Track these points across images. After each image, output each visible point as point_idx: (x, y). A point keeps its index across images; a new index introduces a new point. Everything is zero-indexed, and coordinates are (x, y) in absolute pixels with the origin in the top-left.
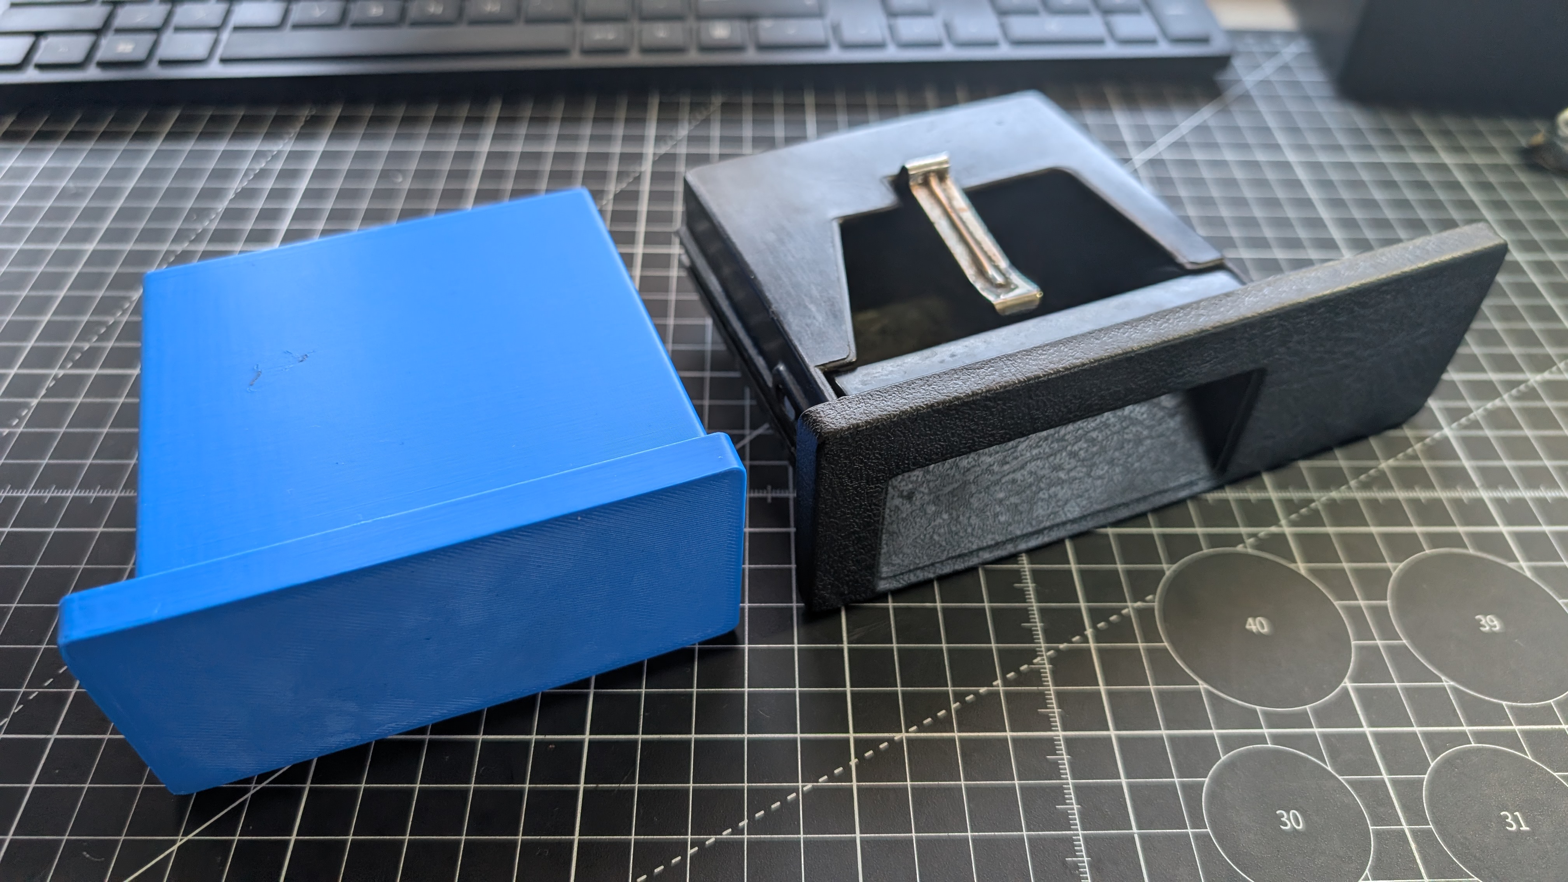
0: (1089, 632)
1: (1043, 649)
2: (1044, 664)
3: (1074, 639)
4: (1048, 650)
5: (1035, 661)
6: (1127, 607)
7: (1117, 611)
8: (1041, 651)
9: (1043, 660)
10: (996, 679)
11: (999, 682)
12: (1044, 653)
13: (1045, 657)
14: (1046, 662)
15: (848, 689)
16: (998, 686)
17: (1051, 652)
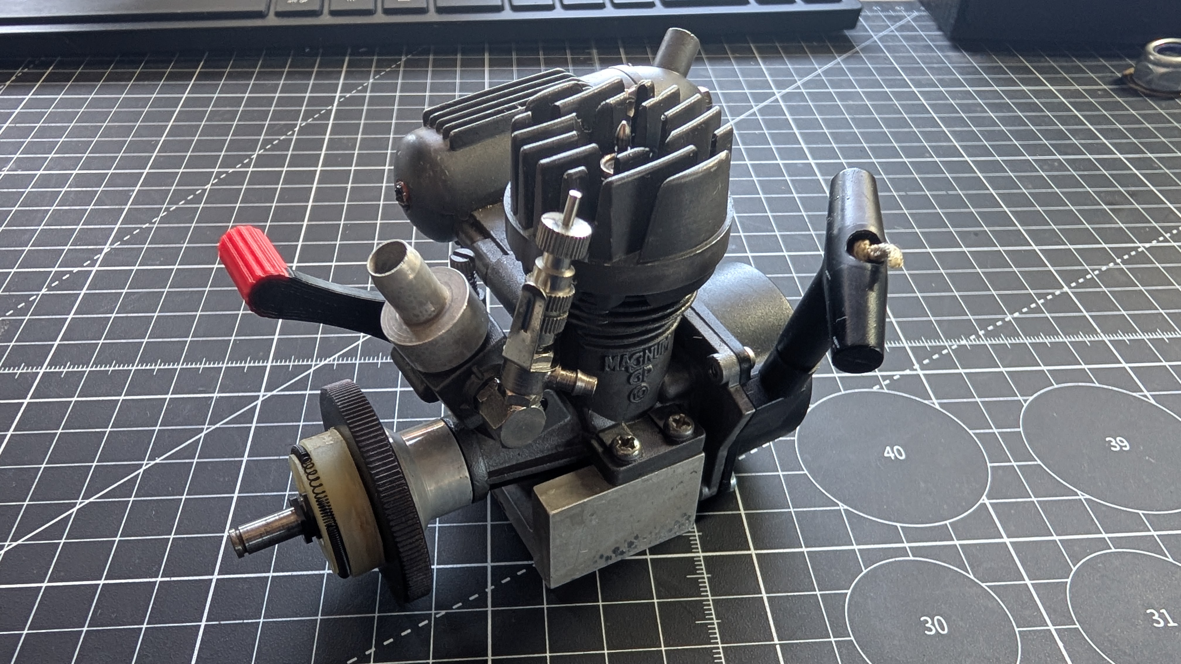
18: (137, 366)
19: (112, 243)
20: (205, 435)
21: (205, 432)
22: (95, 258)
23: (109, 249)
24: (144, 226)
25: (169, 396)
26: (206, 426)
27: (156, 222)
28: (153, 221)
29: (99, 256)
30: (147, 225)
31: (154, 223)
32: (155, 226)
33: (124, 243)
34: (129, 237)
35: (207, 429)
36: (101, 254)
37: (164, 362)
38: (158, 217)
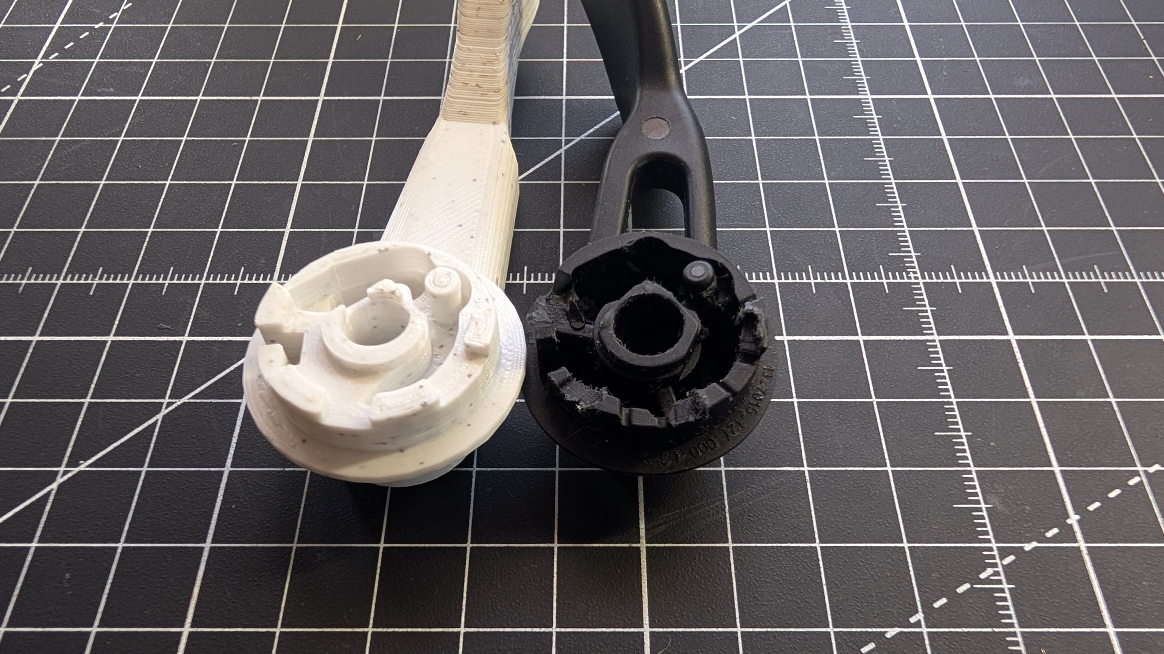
0: (1073, 519)
1: (995, 553)
2: (1000, 582)
3: (1049, 534)
4: (1004, 553)
5: (983, 576)
6: (1137, 473)
7: (1121, 480)
8: (993, 557)
9: (997, 573)
10: (917, 612)
11: (920, 616)
12: (998, 561)
13: (1000, 569)
14: (1002, 577)
15: (646, 630)
16: (918, 624)
17: (1012, 558)
18: (65, 278)
19: (46, 56)
20: (164, 416)
21: (164, 412)
22: (19, 79)
23: (41, 65)
24: (97, 26)
25: (111, 338)
26: (166, 400)
27: (115, 18)
28: (111, 17)
29: (25, 75)
30: (101, 24)
31: (111, 21)
32: (113, 26)
33: (64, 54)
34: (72, 44)
35: (169, 404)
36: (28, 74)
37: (107, 272)
38: (118, 12)
